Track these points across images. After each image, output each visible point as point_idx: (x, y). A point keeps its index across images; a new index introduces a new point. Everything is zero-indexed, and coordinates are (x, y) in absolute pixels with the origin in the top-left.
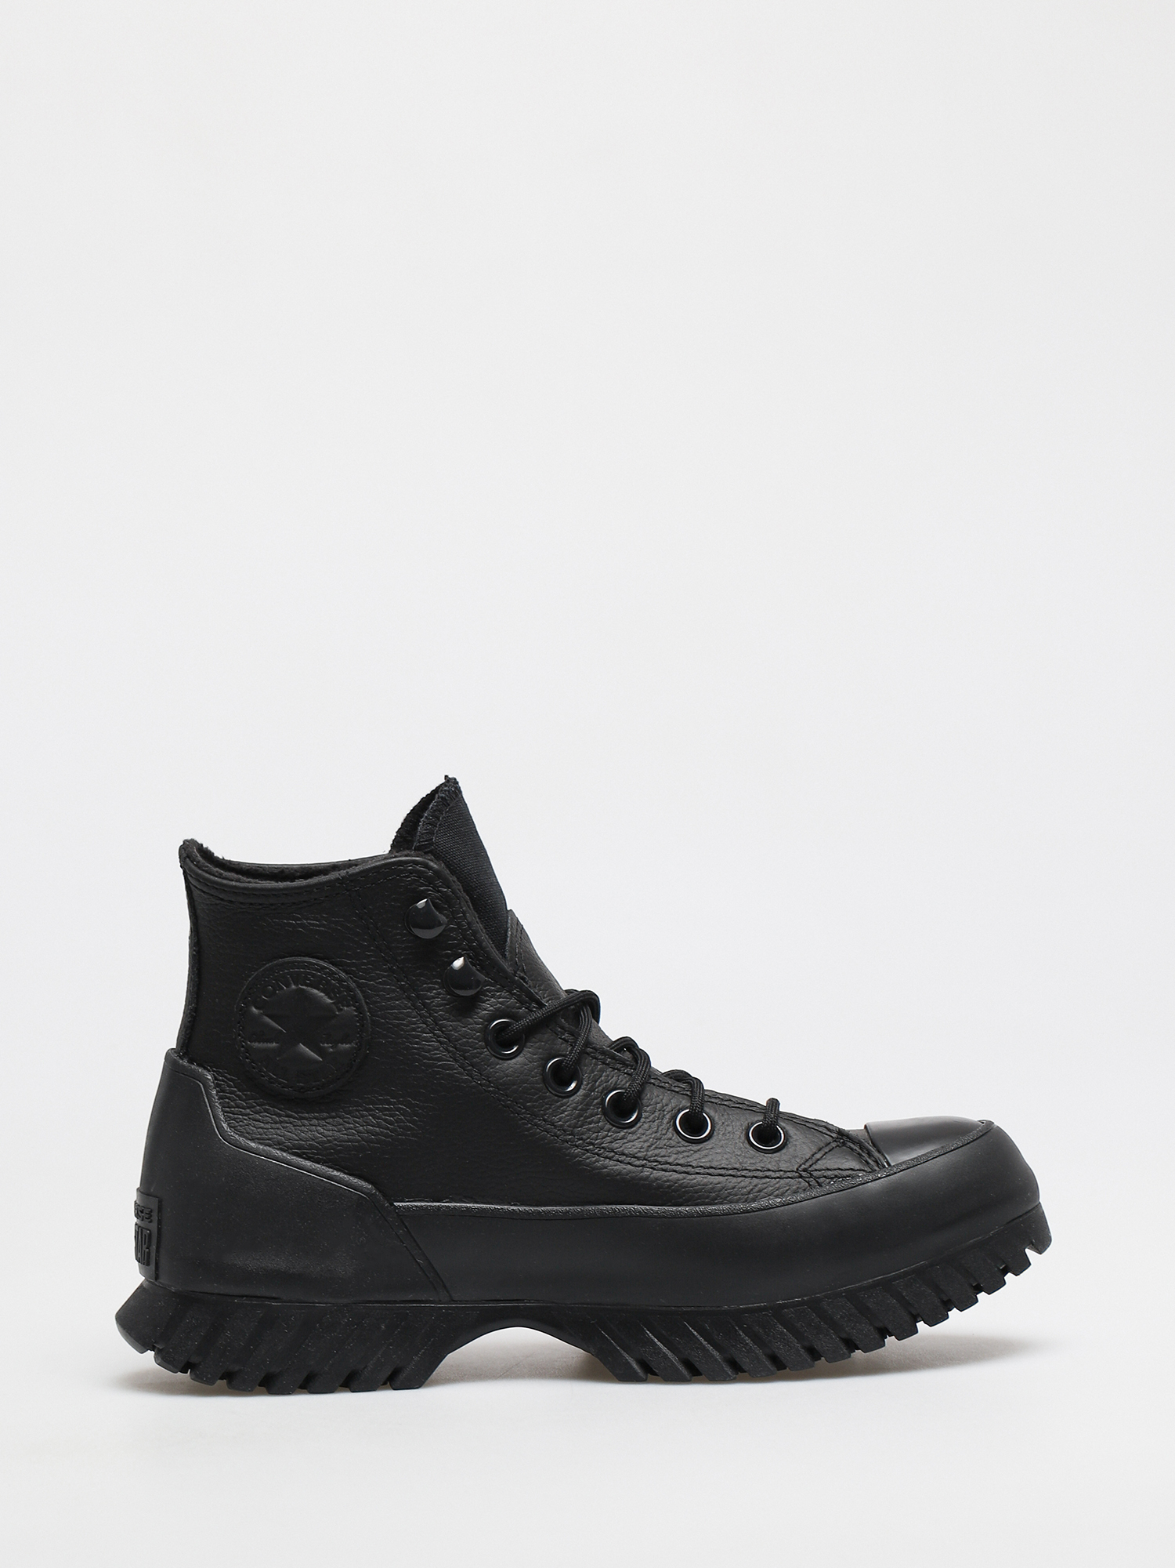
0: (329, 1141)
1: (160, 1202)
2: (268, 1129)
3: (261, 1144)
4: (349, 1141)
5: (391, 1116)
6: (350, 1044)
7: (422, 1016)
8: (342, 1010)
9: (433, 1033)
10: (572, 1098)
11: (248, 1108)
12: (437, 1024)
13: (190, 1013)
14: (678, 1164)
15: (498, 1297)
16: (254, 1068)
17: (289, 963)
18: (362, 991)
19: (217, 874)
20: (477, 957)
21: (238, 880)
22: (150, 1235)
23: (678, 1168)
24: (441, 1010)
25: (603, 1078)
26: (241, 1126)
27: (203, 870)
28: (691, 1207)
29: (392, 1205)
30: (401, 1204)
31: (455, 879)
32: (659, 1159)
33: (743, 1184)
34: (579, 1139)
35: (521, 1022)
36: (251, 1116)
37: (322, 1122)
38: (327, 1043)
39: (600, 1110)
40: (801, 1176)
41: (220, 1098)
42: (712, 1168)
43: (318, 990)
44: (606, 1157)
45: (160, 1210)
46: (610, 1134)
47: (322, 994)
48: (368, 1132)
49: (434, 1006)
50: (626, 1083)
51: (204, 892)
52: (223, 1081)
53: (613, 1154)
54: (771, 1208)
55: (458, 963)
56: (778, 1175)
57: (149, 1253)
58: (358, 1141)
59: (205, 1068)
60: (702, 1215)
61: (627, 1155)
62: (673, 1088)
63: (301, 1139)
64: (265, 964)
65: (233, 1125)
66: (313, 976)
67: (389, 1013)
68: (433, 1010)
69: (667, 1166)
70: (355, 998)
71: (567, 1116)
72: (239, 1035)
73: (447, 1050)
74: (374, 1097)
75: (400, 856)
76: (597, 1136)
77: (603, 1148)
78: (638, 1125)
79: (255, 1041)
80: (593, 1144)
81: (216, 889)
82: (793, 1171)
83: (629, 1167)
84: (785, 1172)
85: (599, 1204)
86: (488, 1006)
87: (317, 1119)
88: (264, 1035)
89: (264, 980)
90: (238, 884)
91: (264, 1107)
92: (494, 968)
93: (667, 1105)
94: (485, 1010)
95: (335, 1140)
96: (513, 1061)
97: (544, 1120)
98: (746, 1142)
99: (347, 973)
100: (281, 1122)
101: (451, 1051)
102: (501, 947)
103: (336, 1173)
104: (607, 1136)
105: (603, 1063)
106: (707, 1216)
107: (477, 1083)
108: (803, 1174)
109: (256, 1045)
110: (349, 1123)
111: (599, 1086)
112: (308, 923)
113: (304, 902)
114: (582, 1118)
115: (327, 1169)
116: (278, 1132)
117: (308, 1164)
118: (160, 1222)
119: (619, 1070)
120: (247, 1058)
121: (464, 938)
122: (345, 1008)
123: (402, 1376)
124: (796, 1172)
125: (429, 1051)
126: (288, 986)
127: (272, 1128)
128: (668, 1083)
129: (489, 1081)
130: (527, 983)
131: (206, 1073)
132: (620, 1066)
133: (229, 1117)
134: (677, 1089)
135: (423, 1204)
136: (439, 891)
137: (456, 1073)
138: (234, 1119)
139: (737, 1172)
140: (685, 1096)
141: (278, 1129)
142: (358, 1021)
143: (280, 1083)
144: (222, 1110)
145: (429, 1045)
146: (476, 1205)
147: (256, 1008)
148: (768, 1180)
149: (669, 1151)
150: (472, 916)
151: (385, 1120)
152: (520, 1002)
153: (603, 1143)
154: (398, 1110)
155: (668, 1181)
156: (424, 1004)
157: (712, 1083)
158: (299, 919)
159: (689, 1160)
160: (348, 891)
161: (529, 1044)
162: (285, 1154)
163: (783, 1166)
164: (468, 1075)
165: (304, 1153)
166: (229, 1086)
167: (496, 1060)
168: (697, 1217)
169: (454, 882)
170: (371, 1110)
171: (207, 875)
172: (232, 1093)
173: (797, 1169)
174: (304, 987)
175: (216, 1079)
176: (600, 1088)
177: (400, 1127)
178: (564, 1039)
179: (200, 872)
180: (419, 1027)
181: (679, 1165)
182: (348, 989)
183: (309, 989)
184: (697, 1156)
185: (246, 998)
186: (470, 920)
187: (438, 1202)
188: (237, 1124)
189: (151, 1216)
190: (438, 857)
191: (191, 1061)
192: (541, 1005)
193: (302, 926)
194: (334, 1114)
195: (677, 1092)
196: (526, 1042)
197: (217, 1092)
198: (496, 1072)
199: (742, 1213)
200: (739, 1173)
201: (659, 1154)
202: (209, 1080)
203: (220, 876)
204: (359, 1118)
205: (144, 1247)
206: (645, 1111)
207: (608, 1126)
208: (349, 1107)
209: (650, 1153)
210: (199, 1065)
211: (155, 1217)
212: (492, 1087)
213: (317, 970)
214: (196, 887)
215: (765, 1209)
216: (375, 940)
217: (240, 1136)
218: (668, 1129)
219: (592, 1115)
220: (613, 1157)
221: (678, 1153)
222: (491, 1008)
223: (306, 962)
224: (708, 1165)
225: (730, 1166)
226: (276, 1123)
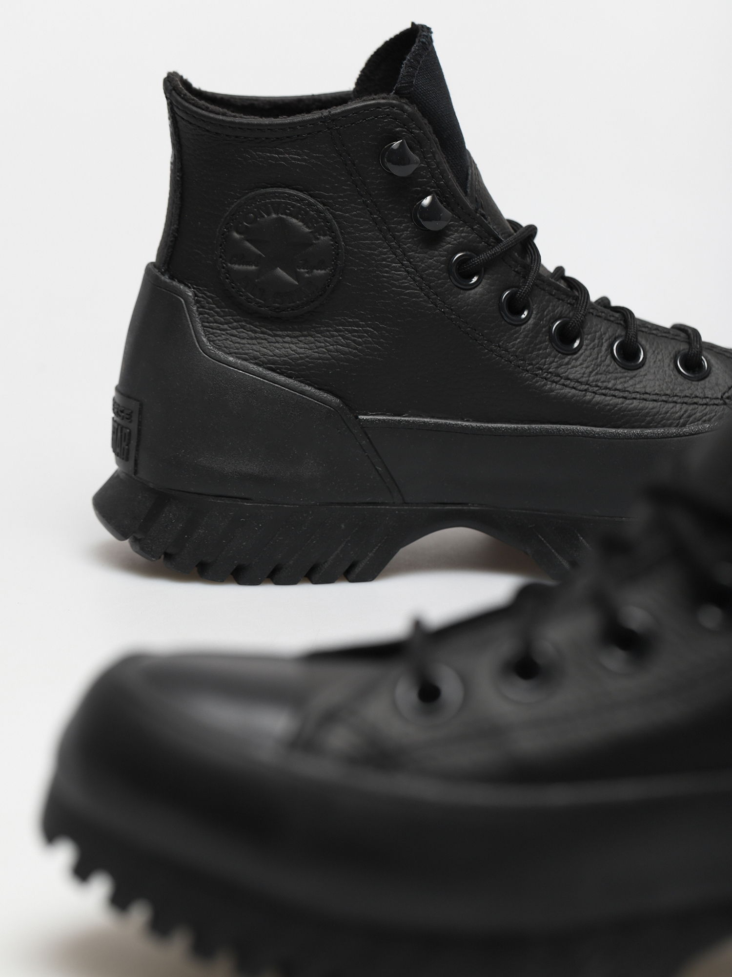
0: (301, 358)
1: (141, 405)
2: (244, 344)
3: (239, 358)
4: (320, 358)
5: (359, 337)
6: (325, 270)
7: (391, 247)
8: (318, 239)
9: (402, 263)
10: (523, 327)
11: (226, 324)
12: (405, 255)
13: (172, 233)
14: (616, 390)
15: (445, 501)
16: (233, 288)
17: (272, 193)
18: (338, 223)
19: (203, 107)
20: (444, 196)
21: (224, 114)
22: (130, 433)
23: (617, 393)
24: (410, 243)
25: (550, 308)
26: (219, 340)
27: (190, 103)
28: (629, 430)
29: (357, 417)
30: (365, 417)
31: (426, 122)
32: (600, 384)
33: (674, 409)
34: (529, 364)
35: (482, 257)
36: (228, 332)
37: (294, 340)
38: (303, 269)
39: (547, 337)
40: (725, 404)
41: (200, 313)
42: (646, 393)
43: (297, 219)
44: (553, 382)
45: (140, 412)
46: (556, 360)
47: (300, 224)
48: (337, 351)
49: (403, 239)
50: (570, 312)
51: (190, 123)
52: (203, 298)
53: (559, 378)
54: (701, 433)
55: (427, 201)
56: (704, 401)
57: (128, 450)
58: (328, 359)
59: (186, 285)
60: (638, 437)
61: (571, 380)
62: (609, 318)
63: (275, 355)
64: (248, 193)
65: (211, 339)
66: (293, 206)
67: (362, 243)
68: (402, 242)
69: (607, 391)
70: (331, 229)
71: (519, 342)
72: (221, 257)
73: (414, 280)
74: (344, 319)
75: (379, 99)
76: (545, 361)
77: (550, 373)
78: (580, 352)
79: (235, 263)
80: (541, 369)
81: (204, 121)
82: (718, 398)
83: (573, 391)
84: (711, 399)
85: (544, 423)
86: (453, 239)
87: (291, 337)
88: (244, 258)
89: (247, 208)
90: (224, 118)
91: (240, 323)
92: (458, 205)
93: (605, 334)
94: (449, 243)
95: (307, 357)
96: (473, 291)
97: (499, 346)
98: (675, 370)
99: (324, 205)
100: (256, 338)
101: (418, 281)
102: (464, 186)
103: (308, 388)
104: (553, 362)
105: (551, 294)
106: (642, 438)
107: (441, 311)
108: (727, 401)
109: (236, 267)
110: (320, 342)
111: (547, 315)
112: (290, 157)
113: (288, 137)
114: (533, 345)
115: (299, 384)
116: (254, 347)
117: (282, 379)
118: (140, 423)
119: (563, 300)
120: (227, 278)
121: (433, 177)
122: (322, 238)
123: (358, 570)
124: (721, 400)
125: (397, 280)
126: (269, 214)
127: (249, 344)
128: (604, 313)
129: (452, 310)
130: (486, 219)
131: (187, 289)
132: (563, 297)
133: (208, 332)
134: (612, 319)
135: (385, 418)
136: (412, 133)
137: (421, 301)
138: (213, 334)
139: (668, 398)
140: (620, 326)
141: (254, 344)
142: (333, 250)
143: (258, 303)
144: (203, 326)
145: (398, 275)
146: (433, 420)
147: (238, 233)
148: (696, 406)
149: (608, 377)
150: (441, 157)
151: (354, 341)
152: (481, 237)
153: (550, 368)
154: (367, 332)
155: (608, 405)
156: (394, 237)
157: (641, 313)
158: (281, 153)
159: (626, 385)
160: (329, 129)
161: (486, 276)
162: (261, 369)
163: (709, 394)
164: (432, 303)
165: (278, 368)
166: (208, 303)
167: (459, 290)
168: (634, 439)
169: (426, 124)
170: (340, 331)
171: (195, 109)
172: (210, 309)
173: (722, 397)
174: (284, 216)
175: (196, 295)
176: (548, 317)
177: (367, 347)
178: (517, 272)
179: (187, 104)
180: (389, 258)
181: (618, 390)
182: (325, 220)
183: (289, 218)
184: (631, 382)
185: (228, 223)
186: (438, 160)
187: (399, 415)
188: (215, 339)
189: (131, 417)
190: (412, 100)
191: (172, 278)
192: (498, 241)
193: (284, 159)
194: (305, 333)
195: (612, 321)
196: (484, 274)
197: (198, 308)
198: (458, 302)
199: (674, 437)
200: (670, 399)
201: (600, 379)
202: (190, 296)
203: (207, 109)
204: (329, 338)
205: (124, 444)
206: (586, 339)
207: (554, 353)
208: (320, 327)
209: (591, 379)
210: (180, 282)
211: (135, 417)
212: (454, 315)
213: (297, 201)
214: (183, 119)
215: (695, 434)
216: (351, 175)
217: (219, 349)
218: (607, 356)
219: (541, 342)
220: (559, 381)
221: (616, 379)
222: (455, 242)
223: (287, 193)
224: (643, 390)
225: (662, 392)
226: (252, 338)
